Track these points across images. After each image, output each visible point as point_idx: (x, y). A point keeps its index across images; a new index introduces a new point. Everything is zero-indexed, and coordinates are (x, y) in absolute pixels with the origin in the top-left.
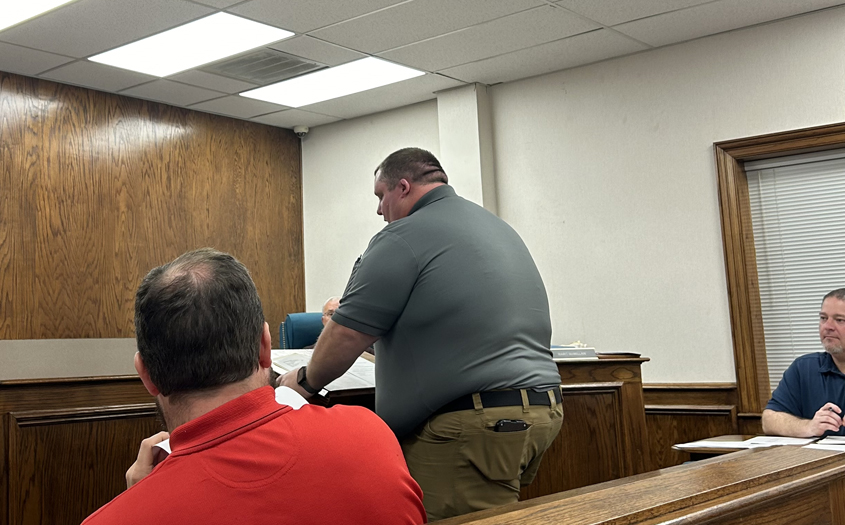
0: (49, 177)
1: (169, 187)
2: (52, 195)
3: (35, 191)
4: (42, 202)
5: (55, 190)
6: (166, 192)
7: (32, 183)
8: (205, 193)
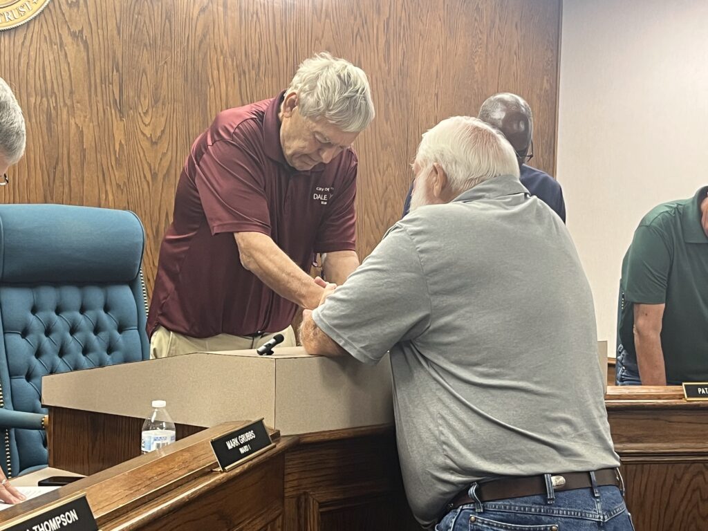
0: (226, 33)
1: (387, 58)
2: (230, 62)
3: (206, 54)
4: (215, 72)
5: (233, 54)
6: (383, 65)
7: (201, 42)
8: (434, 69)
